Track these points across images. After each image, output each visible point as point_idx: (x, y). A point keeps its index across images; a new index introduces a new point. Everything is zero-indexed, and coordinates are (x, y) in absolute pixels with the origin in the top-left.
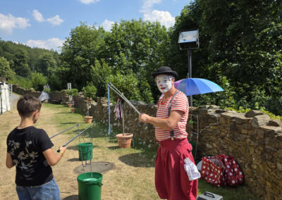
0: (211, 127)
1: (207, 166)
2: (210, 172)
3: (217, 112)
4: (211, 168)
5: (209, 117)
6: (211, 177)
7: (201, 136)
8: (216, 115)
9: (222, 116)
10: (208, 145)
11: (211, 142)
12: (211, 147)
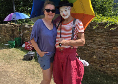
0: (27, 31)
1: (27, 45)
2: (28, 46)
3: (28, 26)
4: (28, 45)
5: (26, 28)
6: (29, 48)
7: (23, 35)
8: (28, 27)
9: (31, 27)
10: (26, 38)
11: (27, 37)
12: (27, 39)
